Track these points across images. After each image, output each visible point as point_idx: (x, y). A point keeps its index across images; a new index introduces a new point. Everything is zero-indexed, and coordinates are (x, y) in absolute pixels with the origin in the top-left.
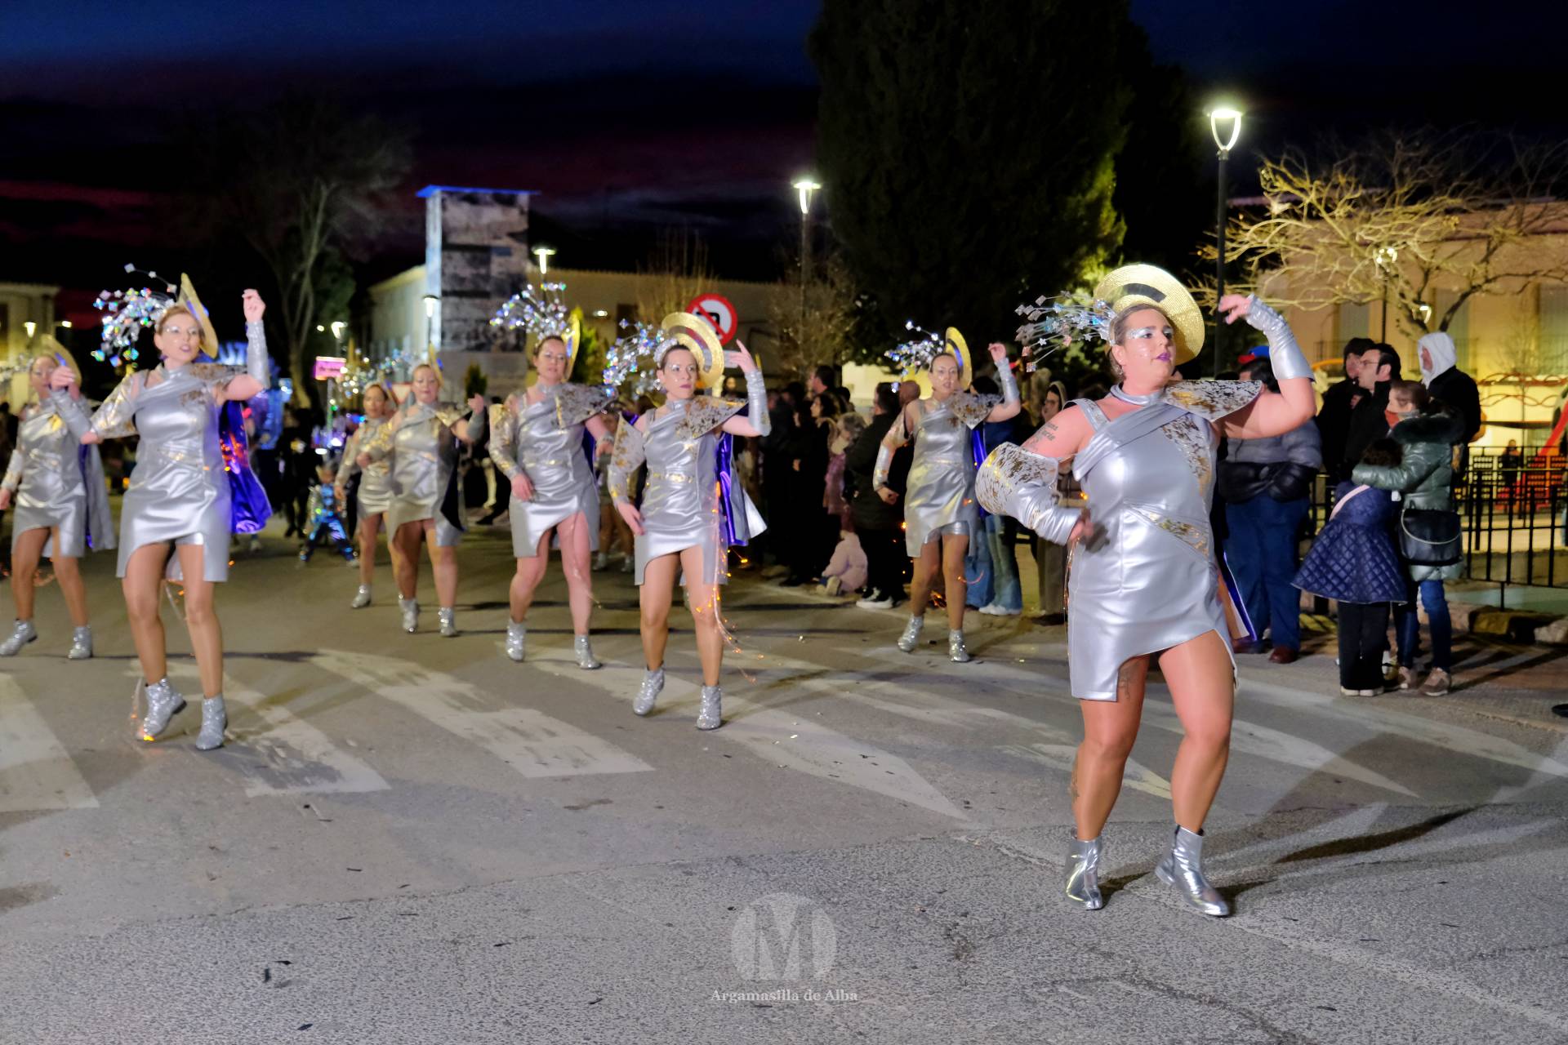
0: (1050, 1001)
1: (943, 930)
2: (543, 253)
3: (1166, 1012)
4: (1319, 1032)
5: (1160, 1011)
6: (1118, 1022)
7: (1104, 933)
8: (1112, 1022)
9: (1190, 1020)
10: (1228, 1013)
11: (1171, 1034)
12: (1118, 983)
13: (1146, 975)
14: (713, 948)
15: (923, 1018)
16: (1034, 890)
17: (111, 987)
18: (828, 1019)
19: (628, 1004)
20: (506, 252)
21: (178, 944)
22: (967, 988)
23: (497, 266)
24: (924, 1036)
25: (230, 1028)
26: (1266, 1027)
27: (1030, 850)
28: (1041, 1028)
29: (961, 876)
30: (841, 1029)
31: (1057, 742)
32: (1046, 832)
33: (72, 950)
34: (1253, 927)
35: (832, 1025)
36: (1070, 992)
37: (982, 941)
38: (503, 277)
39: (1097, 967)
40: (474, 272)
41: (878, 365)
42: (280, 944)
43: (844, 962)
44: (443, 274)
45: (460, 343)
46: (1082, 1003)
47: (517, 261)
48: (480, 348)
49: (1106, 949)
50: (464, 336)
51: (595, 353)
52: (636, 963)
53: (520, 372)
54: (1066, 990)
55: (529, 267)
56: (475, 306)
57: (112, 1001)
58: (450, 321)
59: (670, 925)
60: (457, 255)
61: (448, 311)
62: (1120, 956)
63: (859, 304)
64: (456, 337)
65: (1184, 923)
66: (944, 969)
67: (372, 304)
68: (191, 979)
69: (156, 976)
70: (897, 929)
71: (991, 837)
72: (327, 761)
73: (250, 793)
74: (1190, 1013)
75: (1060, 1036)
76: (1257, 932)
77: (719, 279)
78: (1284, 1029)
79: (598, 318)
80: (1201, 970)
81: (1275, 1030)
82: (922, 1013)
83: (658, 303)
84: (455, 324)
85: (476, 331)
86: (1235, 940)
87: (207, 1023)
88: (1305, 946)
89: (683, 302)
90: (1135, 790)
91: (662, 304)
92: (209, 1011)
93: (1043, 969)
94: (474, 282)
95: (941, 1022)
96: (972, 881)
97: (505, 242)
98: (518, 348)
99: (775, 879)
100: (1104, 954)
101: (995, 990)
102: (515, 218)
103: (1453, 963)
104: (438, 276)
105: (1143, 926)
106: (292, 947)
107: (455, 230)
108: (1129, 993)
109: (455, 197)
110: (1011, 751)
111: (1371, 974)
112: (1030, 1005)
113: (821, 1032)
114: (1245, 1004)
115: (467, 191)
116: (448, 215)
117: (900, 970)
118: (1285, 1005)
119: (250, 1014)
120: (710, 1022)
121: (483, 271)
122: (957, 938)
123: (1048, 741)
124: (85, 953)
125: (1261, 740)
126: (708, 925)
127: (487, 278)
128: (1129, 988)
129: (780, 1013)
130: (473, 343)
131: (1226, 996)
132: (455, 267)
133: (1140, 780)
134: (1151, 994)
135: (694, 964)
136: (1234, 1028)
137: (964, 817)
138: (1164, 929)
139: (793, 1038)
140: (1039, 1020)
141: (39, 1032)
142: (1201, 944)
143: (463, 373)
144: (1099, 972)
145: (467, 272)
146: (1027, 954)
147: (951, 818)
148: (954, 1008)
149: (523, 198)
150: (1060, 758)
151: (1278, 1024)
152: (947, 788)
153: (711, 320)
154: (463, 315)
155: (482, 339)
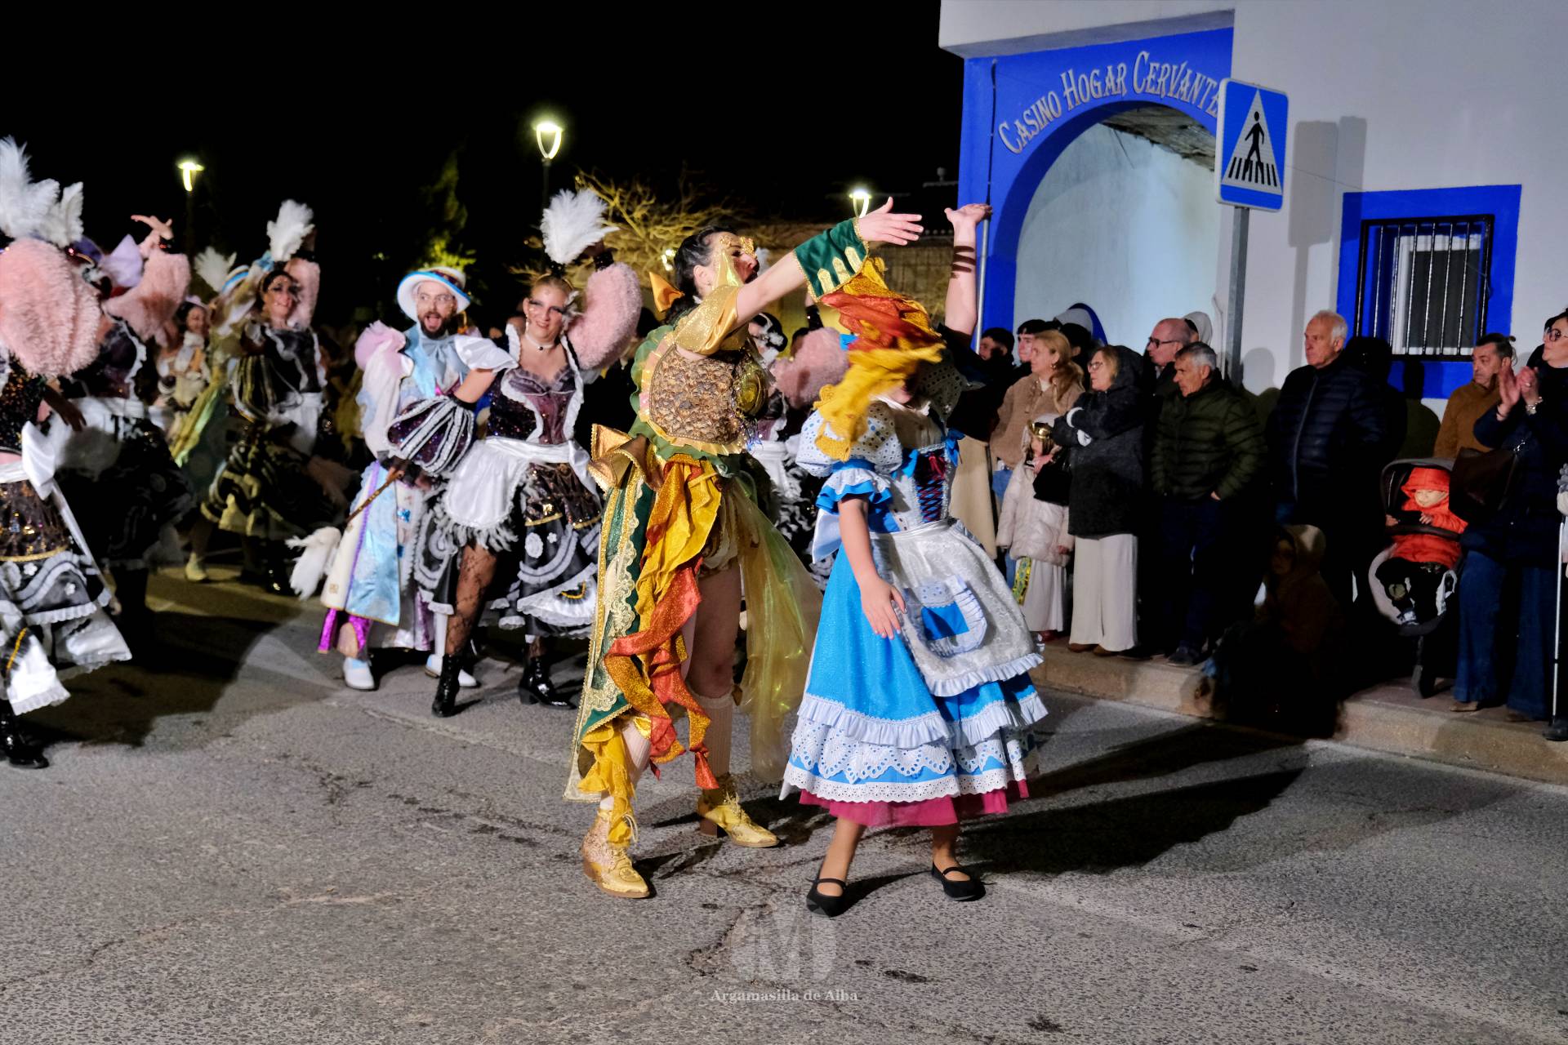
1: (318, 780)
6: (476, 850)
8: (471, 850)
12: (474, 818)
13: (499, 811)
14: (103, 802)
15: (301, 854)
16: (399, 745)
19: (18, 854)
22: (342, 827)
27: (394, 712)
29: (333, 734)
30: (225, 867)
32: (407, 697)
35: (216, 864)
39: (455, 805)
43: (227, 809)
46: (444, 836)
49: (463, 791)
52: (27, 818)
54: (429, 825)
59: (60, 783)
70: (276, 780)
75: (427, 863)
80: (545, 805)
82: (300, 850)
96: (344, 738)
99: (162, 742)
100: (461, 795)
103: (749, 791)
111: (685, 803)
113: (207, 871)
117: (280, 814)
120: (99, 866)
122: (330, 786)
126: (99, 781)
129: (168, 855)
131: (566, 826)
135: (84, 816)
138: (512, 772)
140: (407, 852)
144: (457, 810)
147: (323, 687)
152: (319, 663)
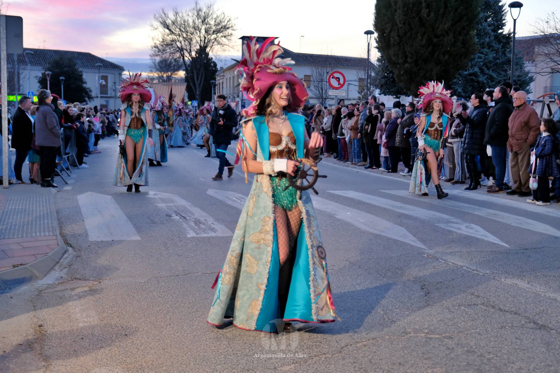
0: (458, 312)
3: (499, 317)
4: (553, 325)
5: (497, 316)
7: (476, 289)
9: (508, 319)
10: (521, 318)
11: (501, 324)
17: (146, 299)
18: (382, 316)
21: (167, 285)
24: (415, 323)
25: (184, 313)
26: (535, 323)
28: (456, 321)
31: (457, 223)
33: (133, 286)
34: (528, 288)
36: (465, 309)
37: (434, 291)
41: (392, 95)
42: (200, 286)
57: (147, 303)
62: (482, 297)
63: (386, 74)
65: (504, 286)
66: (421, 300)
68: (171, 297)
69: (160, 295)
71: (435, 255)
72: (213, 226)
73: (189, 236)
74: (507, 317)
76: (530, 290)
78: (541, 323)
81: (538, 324)
86: (522, 292)
87: (177, 311)
88: (547, 294)
90: (485, 240)
92: (177, 307)
93: (455, 301)
95: (421, 318)
101: (439, 308)
105: (490, 287)
106: (203, 287)
108: (486, 310)
110: (442, 226)
112: (452, 313)
114: (527, 315)
118: (541, 315)
119: (191, 309)
123: (454, 223)
124: (137, 287)
125: (528, 224)
128: (485, 308)
133: (486, 237)
134: (493, 310)
136: (523, 323)
137: (426, 248)
139: (371, 322)
141: (124, 313)
142: (510, 293)
146: (449, 296)
148: (425, 313)
150: (458, 229)
151: (539, 322)
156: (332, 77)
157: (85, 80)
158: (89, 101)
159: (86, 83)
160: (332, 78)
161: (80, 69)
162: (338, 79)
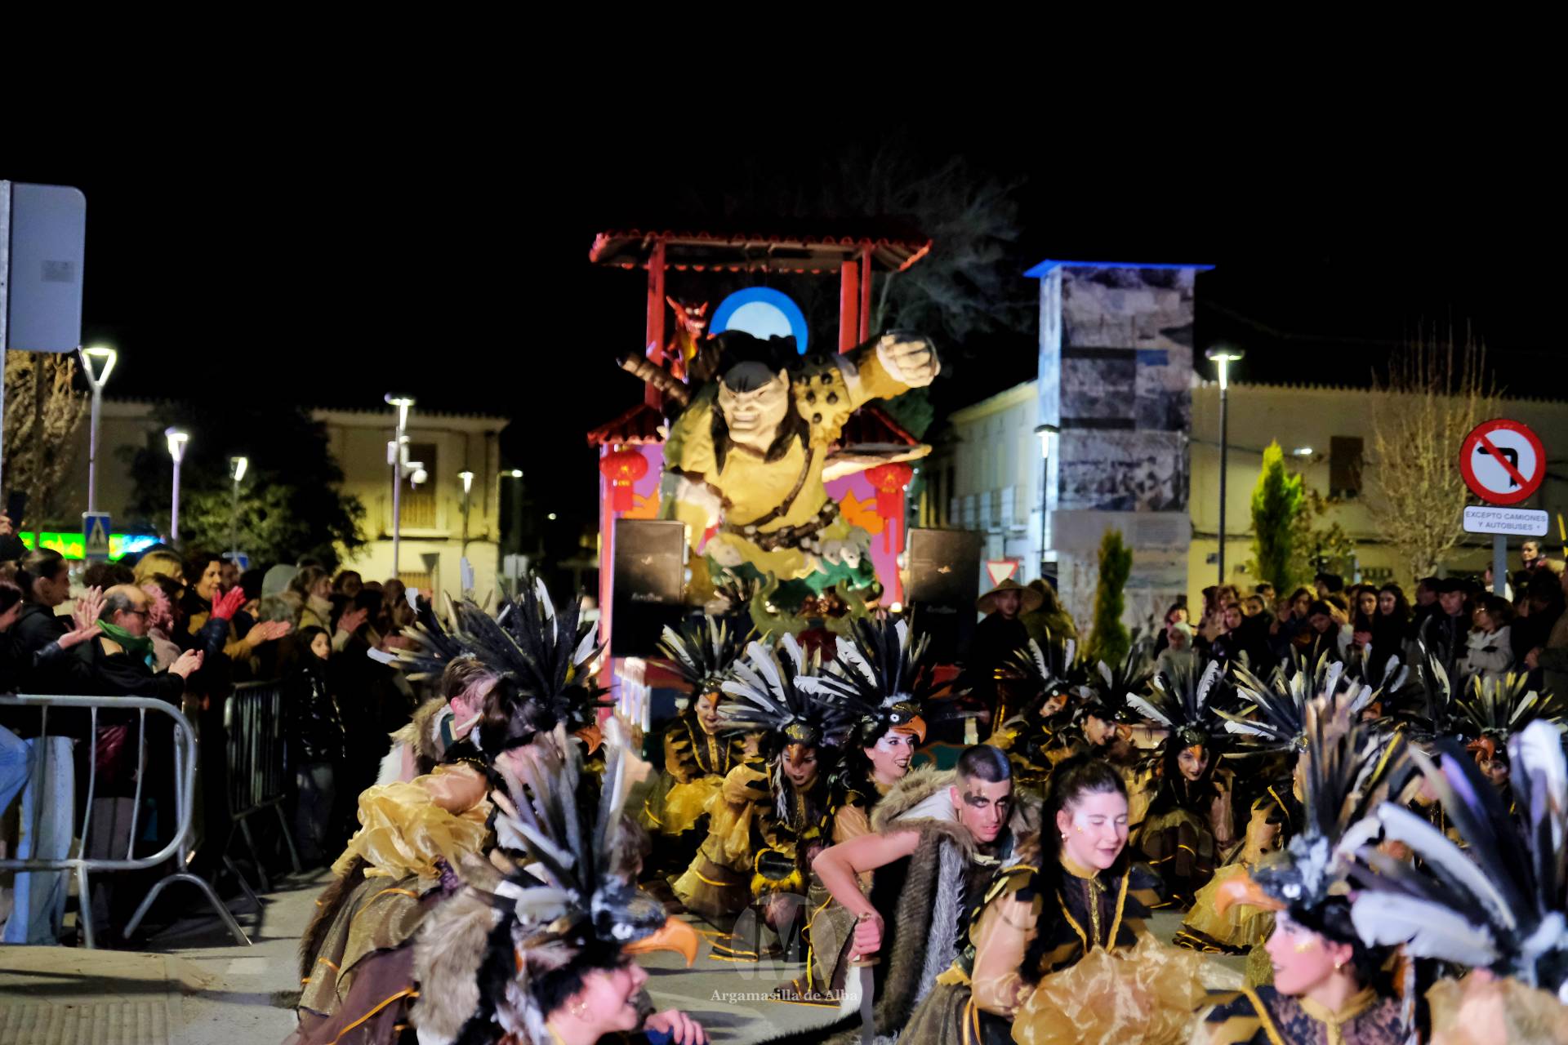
2: (1223, 360)
20: (1160, 358)
23: (1145, 381)
38: (1155, 396)
40: (1111, 389)
44: (1063, 393)
45: (1090, 500)
47: (1179, 373)
48: (1117, 505)
50: (1094, 486)
51: (1299, 512)
53: (1178, 543)
55: (1195, 381)
56: (1111, 442)
58: (1071, 464)
60: (1084, 364)
61: (1070, 448)
64: (1081, 489)
67: (956, 439)
77: (1507, 395)
79: (1301, 458)
83: (1407, 434)
84: (1081, 469)
85: (1112, 479)
89: (1447, 433)
91: (1413, 437)
94: (1109, 405)
97: (1158, 343)
98: (1177, 505)
102: (1175, 307)
104: (1056, 394)
107: (1082, 325)
109: (1082, 277)
115: (1103, 267)
116: (1071, 303)
121: (1124, 388)
127: (1130, 398)
130: (1108, 498)
132: (1082, 384)
143: (1096, 544)
145: (1100, 390)
149: (1187, 275)
153: (1504, 463)
154: (1093, 456)
155: (1122, 492)
156: (1479, 445)
157: (334, 464)
158: (351, 554)
159: (339, 476)
160: (1482, 451)
161: (318, 415)
162: (1508, 457)
